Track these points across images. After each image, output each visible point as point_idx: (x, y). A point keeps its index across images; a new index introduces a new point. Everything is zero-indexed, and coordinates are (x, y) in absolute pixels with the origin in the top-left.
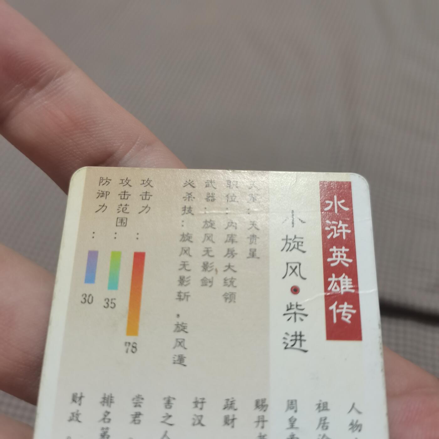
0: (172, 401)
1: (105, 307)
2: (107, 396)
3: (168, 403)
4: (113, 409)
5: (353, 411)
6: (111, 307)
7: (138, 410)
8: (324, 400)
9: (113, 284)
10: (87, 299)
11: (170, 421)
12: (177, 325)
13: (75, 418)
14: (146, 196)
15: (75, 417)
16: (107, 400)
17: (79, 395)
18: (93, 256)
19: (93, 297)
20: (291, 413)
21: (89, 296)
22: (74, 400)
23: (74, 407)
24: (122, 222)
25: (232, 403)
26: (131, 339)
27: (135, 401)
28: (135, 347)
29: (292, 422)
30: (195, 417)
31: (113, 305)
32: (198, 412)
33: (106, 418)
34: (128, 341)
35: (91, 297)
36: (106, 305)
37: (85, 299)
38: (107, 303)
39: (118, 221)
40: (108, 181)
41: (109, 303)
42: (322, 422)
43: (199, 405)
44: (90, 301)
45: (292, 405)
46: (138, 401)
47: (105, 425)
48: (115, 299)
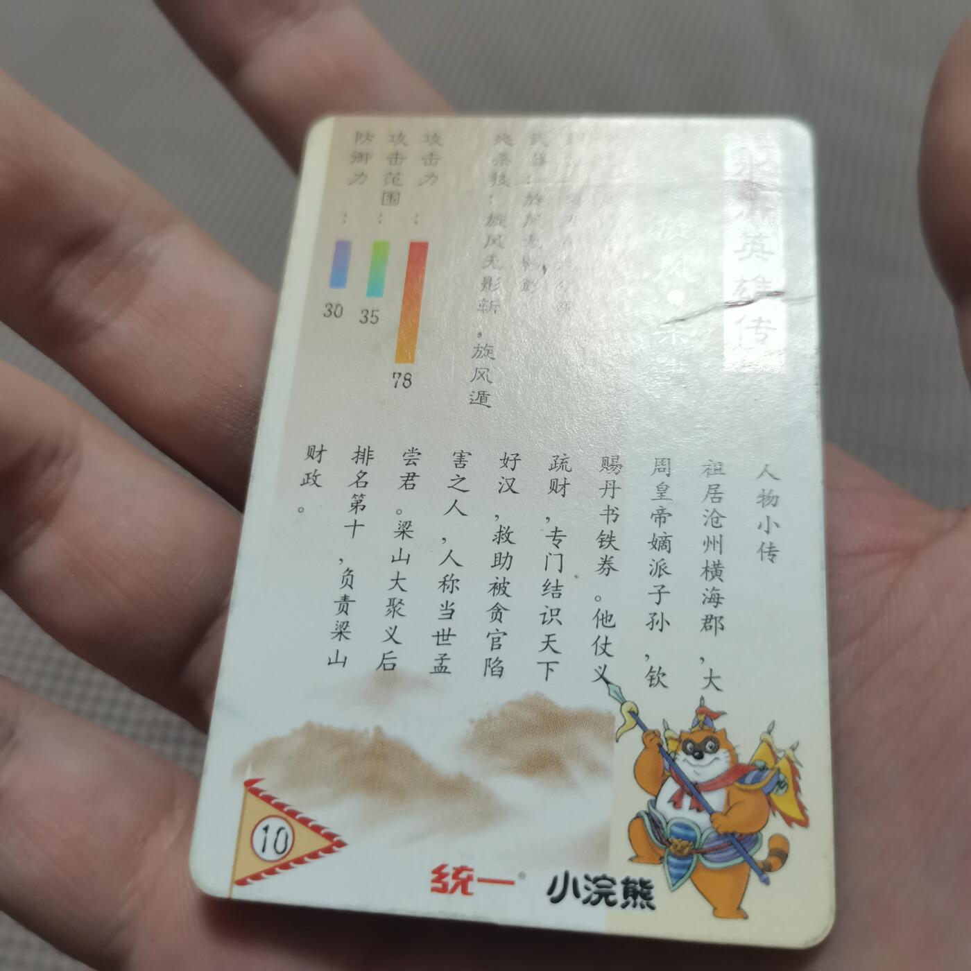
0: (467, 458)
1: (361, 321)
2: (362, 450)
3: (461, 460)
4: (371, 468)
5: (766, 476)
6: (371, 322)
7: (411, 469)
8: (716, 459)
9: (375, 288)
10: (333, 311)
11: (461, 486)
12: (478, 348)
13: (311, 481)
14: (431, 158)
15: (311, 479)
16: (364, 455)
17: (318, 448)
18: (342, 250)
19: (342, 308)
20: (661, 477)
21: (337, 307)
22: (310, 456)
23: (311, 465)
24: (392, 198)
25: (564, 462)
26: (402, 368)
27: (407, 457)
28: (409, 380)
29: (662, 490)
30: (503, 481)
31: (374, 319)
32: (508, 473)
33: (360, 480)
34: (398, 371)
35: (339, 308)
36: (363, 319)
37: (329, 310)
38: (366, 317)
39: (385, 198)
40: (369, 137)
41: (369, 316)
42: (713, 491)
43: (511, 464)
44: (338, 313)
45: (663, 465)
46: (412, 457)
47: (359, 491)
48: (378, 311)
